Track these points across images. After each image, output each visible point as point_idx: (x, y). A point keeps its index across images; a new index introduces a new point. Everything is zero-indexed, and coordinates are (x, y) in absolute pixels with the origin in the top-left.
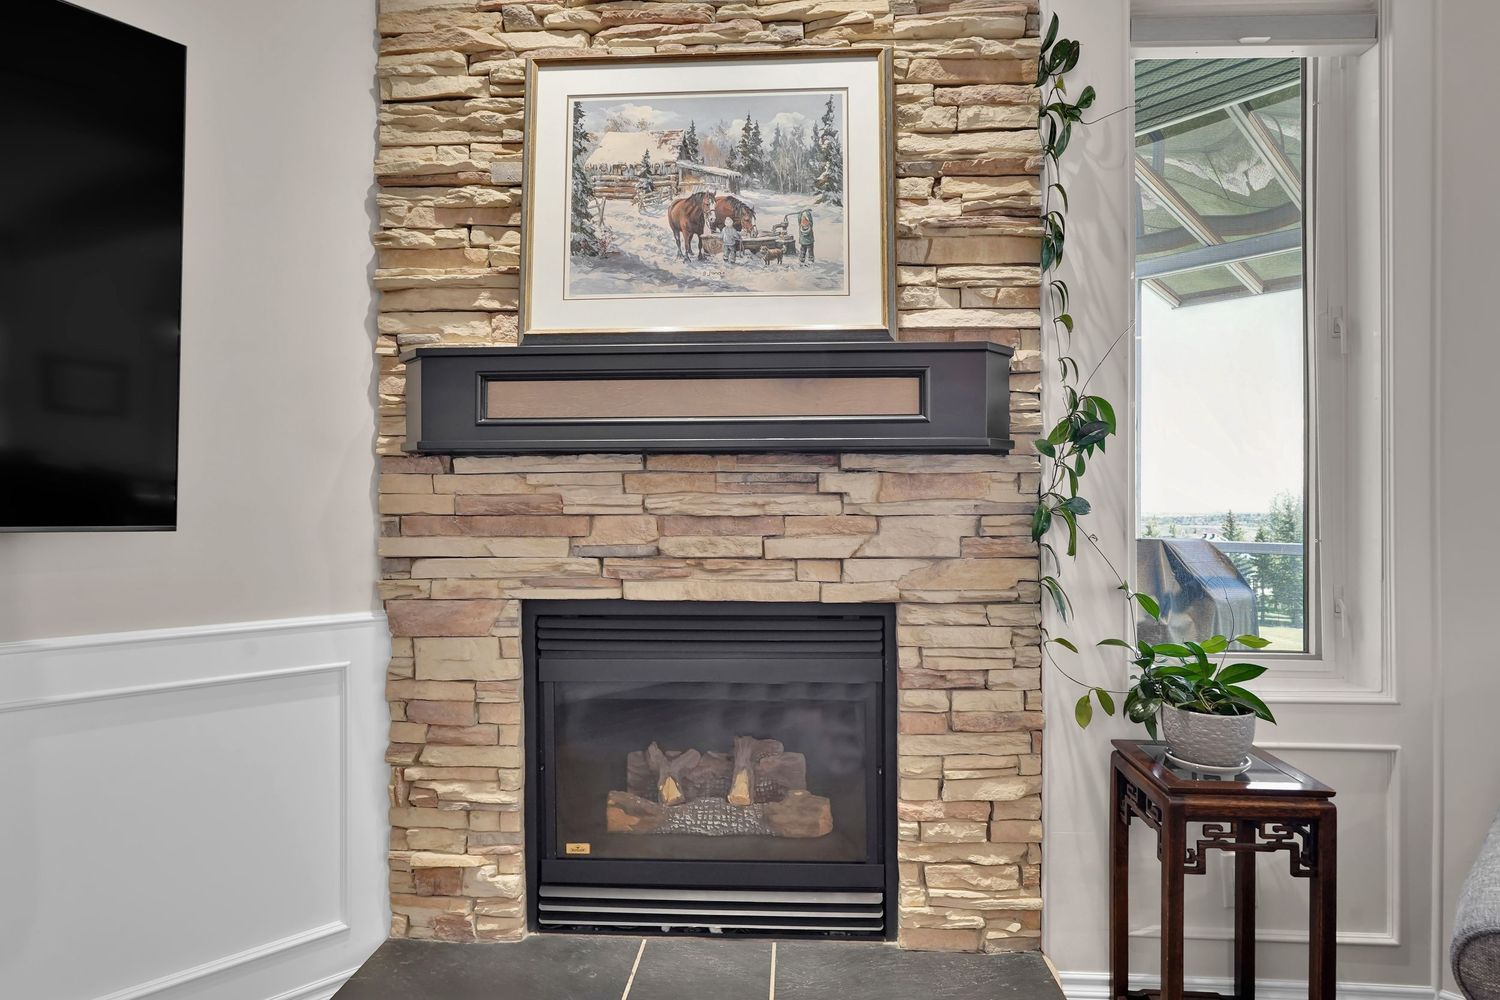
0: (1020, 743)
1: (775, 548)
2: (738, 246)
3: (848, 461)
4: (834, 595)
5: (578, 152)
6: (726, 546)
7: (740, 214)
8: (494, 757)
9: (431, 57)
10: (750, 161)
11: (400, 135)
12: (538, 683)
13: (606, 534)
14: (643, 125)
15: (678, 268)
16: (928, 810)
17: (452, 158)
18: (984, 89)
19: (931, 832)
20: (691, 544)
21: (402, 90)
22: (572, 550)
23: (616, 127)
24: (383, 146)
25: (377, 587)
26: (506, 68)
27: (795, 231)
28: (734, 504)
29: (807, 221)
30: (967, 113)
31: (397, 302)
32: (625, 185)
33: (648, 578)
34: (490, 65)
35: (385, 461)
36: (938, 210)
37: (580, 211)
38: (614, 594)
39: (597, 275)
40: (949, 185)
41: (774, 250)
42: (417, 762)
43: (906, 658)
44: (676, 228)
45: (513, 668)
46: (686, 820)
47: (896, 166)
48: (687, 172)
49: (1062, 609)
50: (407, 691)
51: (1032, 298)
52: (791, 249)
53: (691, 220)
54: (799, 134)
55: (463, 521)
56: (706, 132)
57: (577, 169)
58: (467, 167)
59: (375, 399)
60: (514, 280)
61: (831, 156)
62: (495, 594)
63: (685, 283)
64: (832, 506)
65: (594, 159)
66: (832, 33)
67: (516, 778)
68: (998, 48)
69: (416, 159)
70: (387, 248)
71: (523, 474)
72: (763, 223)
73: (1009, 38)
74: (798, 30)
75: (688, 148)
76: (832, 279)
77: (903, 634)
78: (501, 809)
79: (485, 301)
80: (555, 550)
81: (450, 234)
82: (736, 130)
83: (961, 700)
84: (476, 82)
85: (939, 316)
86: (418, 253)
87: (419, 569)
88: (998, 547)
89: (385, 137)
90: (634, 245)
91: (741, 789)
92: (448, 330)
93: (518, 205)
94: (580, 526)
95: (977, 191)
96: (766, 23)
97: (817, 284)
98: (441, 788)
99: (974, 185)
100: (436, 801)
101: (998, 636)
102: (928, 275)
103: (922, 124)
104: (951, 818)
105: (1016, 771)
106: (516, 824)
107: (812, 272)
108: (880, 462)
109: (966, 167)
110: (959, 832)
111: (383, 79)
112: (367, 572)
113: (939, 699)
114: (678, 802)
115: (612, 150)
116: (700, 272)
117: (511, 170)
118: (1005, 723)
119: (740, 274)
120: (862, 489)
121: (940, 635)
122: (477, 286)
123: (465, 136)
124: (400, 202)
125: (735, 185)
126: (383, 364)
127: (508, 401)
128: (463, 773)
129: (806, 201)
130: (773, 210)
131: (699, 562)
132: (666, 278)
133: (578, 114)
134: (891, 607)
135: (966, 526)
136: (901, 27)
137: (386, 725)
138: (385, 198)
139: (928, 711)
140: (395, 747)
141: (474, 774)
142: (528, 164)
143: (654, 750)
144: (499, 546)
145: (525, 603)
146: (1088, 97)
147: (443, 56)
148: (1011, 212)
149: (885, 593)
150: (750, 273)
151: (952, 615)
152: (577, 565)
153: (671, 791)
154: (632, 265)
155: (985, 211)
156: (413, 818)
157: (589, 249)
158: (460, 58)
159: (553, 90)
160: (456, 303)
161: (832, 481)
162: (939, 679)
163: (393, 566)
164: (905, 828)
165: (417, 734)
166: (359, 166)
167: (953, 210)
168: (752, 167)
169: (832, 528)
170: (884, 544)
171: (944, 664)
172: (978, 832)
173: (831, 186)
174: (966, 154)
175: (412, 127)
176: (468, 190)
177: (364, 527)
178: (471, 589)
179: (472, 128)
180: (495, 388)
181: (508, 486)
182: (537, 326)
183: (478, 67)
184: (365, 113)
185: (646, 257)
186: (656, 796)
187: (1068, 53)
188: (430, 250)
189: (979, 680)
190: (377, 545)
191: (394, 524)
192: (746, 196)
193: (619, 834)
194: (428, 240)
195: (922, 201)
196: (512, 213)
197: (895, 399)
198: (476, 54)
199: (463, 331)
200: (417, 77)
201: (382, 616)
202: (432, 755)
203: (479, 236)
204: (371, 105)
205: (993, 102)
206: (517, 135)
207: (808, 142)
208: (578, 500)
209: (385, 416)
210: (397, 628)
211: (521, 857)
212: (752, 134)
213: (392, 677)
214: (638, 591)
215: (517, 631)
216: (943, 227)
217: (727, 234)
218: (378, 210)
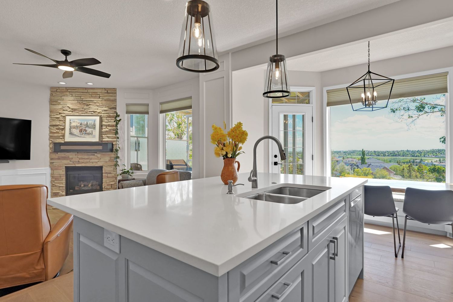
0: (114, 179)
1: (91, 161)
2: (85, 133)
3: (97, 153)
4: (96, 165)
5: (70, 124)
6: (86, 161)
7: (86, 130)
8: (62, 182)
9: (55, 114)
10: (87, 125)
11: (52, 121)
12: (67, 175)
13: (73, 160)
14: (76, 122)
15: (80, 135)
16: (105, 185)
17: (58, 123)
18: (111, 118)
19: (106, 187)
20: (82, 161)
21: (52, 117)
22: (70, 161)
23: (74, 122)
24: (50, 122)
25: (50, 166)
26: (63, 115)
27: (91, 132)
28: (86, 157)
29: (92, 131)
30: (109, 121)
31: (52, 137)
32: (75, 128)
33: (78, 164)
34: (62, 114)
35: (50, 153)
36: (107, 129)
37: (70, 130)
38: (74, 166)
39: (72, 136)
40: (107, 127)
41: (89, 134)
42: (54, 182)
43: (103, 171)
44: (79, 132)
45: (64, 173)
46: (84, 188)
47: (101, 126)
48: (81, 126)
49: (119, 166)
50: (53, 175)
51: (115, 138)
52: (90, 134)
53: (81, 131)
54: (92, 123)
55: (59, 159)
56: (83, 122)
57: (70, 126)
58: (59, 124)
59: (49, 147)
60: (64, 136)
61: (95, 125)
62: (62, 166)
63: (80, 137)
64: (96, 157)
65: (71, 125)
66: (96, 113)
67: (64, 184)
68: (112, 115)
69: (54, 123)
70: (51, 132)
71: (65, 154)
72: (88, 131)
73: (113, 114)
74: (93, 112)
75: (81, 124)
76: (94, 137)
77: (103, 169)
78: (62, 187)
79: (61, 137)
80: (69, 161)
81: (57, 131)
82: (86, 123)
83: (109, 175)
84: (60, 116)
85: (106, 139)
86: (54, 133)
87: (54, 163)
88: (112, 161)
89: (51, 121)
90: (75, 133)
91: (90, 185)
92: (57, 140)
93: (64, 128)
94: (71, 159)
95: (110, 128)
96: (90, 111)
97: (93, 137)
98: (56, 185)
99: (110, 127)
100: (56, 186)
101: (112, 169)
102: (106, 136)
103: (105, 121)
104: (107, 186)
105: (114, 181)
106: (64, 188)
107: (92, 136)
108: (100, 153)
109: (109, 126)
110: (108, 187)
111: (50, 116)
112: (49, 164)
113: (106, 175)
114: (83, 187)
115: (73, 124)
116: (82, 136)
117: (64, 125)
118: (113, 177)
119: (85, 136)
120: (99, 155)
121: (106, 169)
122: (60, 136)
123: (59, 121)
124: (52, 128)
125: (85, 128)
126: (50, 143)
127: (63, 147)
128: (59, 183)
129: (92, 129)
130: (89, 130)
131: (83, 162)
132: (78, 136)
133: (70, 120)
134: (102, 166)
135: (109, 159)
136: (103, 112)
137: (51, 179)
138: (50, 127)
139: (105, 176)
140: (52, 181)
141: (60, 183)
142: (65, 124)
143: (82, 182)
144: (62, 161)
145: (66, 167)
146: (120, 120)
147: (57, 114)
148: (113, 130)
149: (101, 165)
150: (86, 136)
151: (108, 167)
152: (71, 163)
153: (82, 186)
154: (75, 135)
155: (110, 130)
156: (53, 188)
157: (71, 133)
158: (58, 114)
159: (68, 118)
160: (58, 138)
161: (96, 155)
162: (106, 173)
163: (51, 163)
164: (103, 187)
165: (54, 179)
166: (48, 124)
167: (107, 130)
168: (87, 126)
169: (96, 159)
170: (101, 160)
171: (106, 172)
172: (110, 187)
173: (95, 128)
174: (109, 125)
175: (53, 120)
176: (59, 127)
177: (48, 159)
178: (59, 165)
179: (60, 120)
180: (61, 146)
181: (63, 155)
182: (66, 141)
183: (60, 114)
184: (48, 118)
185: (76, 134)
186: (81, 186)
187: (118, 116)
188: (54, 132)
189: (110, 173)
190: (50, 161)
191: (51, 159)
192: (86, 129)
193: (76, 190)
194: (55, 131)
195: (105, 129)
196: (63, 129)
197: (100, 148)
198: (60, 113)
199: (59, 140)
200: (54, 115)
201: (50, 168)
202: (55, 182)
203: (61, 131)
204: (49, 118)
205: (111, 119)
206: (64, 121)
207: (93, 124)
208: (71, 157)
209: (50, 148)
210: (52, 169)
211: (65, 192)
212: (87, 123)
213: (51, 174)
214: (77, 165)
215: (65, 169)
216: (107, 131)
217: (84, 132)
218: (50, 128)
